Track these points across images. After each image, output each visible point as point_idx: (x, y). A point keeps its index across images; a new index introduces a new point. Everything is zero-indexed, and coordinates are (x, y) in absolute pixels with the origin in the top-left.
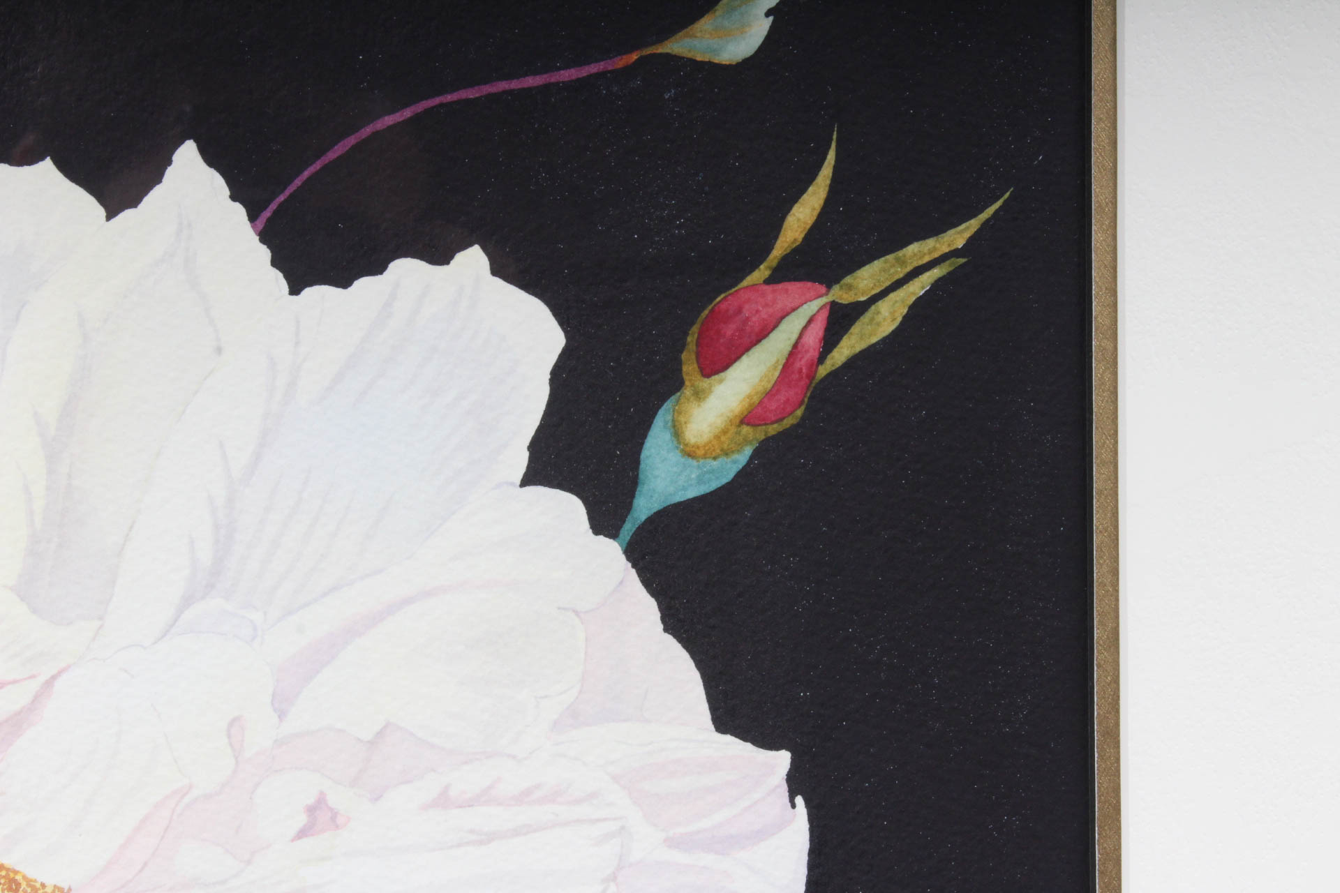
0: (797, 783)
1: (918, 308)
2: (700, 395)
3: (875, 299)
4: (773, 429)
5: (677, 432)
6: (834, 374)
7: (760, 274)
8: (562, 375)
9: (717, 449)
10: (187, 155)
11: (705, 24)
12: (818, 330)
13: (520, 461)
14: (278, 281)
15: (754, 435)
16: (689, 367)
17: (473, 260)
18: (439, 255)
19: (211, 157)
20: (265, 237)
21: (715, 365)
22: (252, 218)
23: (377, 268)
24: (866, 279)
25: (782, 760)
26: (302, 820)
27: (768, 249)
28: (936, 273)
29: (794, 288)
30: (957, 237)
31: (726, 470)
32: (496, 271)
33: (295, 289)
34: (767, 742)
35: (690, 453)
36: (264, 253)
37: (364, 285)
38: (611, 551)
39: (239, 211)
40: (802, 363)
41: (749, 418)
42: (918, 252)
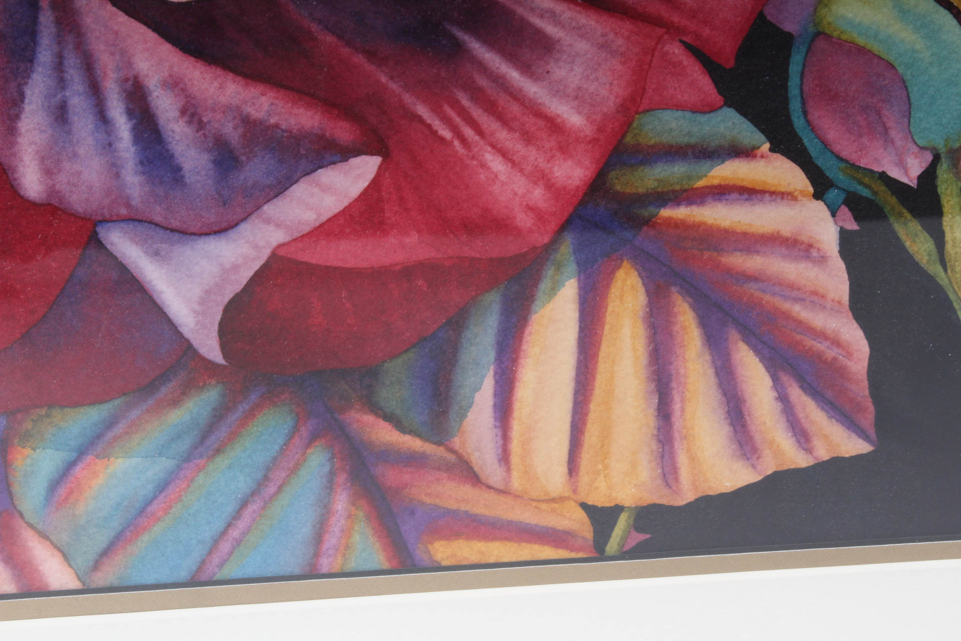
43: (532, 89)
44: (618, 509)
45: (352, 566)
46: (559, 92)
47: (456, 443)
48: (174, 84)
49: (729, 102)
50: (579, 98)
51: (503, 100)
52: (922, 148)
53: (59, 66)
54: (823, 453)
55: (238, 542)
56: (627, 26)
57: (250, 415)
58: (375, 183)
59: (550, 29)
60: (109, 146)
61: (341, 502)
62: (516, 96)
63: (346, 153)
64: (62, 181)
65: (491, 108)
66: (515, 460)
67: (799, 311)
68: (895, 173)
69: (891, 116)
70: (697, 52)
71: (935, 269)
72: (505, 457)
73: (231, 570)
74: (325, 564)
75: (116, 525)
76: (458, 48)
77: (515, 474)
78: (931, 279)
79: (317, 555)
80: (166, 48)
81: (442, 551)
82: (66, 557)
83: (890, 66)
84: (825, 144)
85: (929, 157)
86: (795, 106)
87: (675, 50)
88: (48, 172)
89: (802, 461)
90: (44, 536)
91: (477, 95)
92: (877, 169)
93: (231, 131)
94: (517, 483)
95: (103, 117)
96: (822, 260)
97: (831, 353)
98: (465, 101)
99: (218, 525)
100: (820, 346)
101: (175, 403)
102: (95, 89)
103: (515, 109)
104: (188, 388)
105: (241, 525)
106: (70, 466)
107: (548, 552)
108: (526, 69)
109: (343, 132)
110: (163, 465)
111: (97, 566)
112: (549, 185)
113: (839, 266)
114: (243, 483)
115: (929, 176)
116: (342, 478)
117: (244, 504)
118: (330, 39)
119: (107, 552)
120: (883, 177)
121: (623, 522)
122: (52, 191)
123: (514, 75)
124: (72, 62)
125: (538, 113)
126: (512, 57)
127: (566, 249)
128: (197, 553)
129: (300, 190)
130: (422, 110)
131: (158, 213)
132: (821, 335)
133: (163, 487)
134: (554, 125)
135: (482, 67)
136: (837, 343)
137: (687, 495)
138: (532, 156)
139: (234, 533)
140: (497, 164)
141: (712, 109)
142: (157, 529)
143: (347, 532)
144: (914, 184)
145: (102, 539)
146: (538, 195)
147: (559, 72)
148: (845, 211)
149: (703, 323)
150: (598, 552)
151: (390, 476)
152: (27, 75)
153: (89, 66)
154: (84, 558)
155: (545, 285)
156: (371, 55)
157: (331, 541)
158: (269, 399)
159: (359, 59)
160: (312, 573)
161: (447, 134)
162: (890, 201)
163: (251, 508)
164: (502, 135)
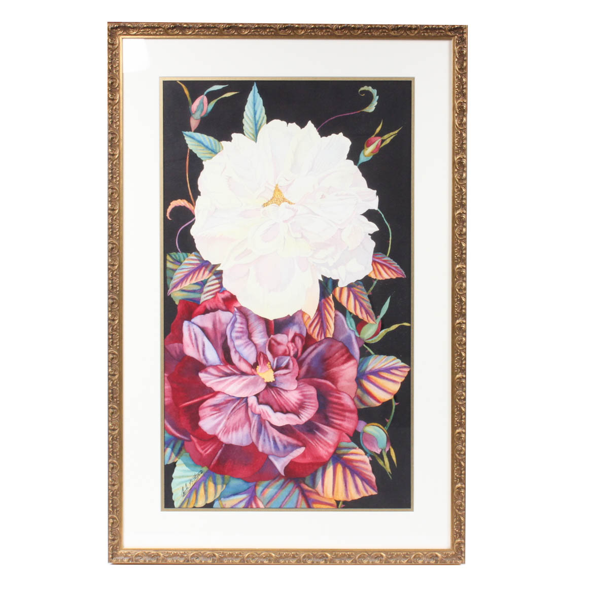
0: (377, 194)
1: (391, 140)
2: (366, 150)
3: (387, 139)
4: (375, 154)
5: (364, 154)
6: (382, 148)
7: (373, 136)
8: (351, 147)
9: (368, 156)
10: (310, 122)
11: (368, 108)
12: (380, 142)
13: (346, 157)
14: (319, 136)
15: (372, 154)
16: (365, 147)
17: (341, 134)
18: (337, 133)
19: (312, 122)
20: (318, 131)
21: (368, 146)
22: (317, 129)
23: (330, 135)
24: (385, 137)
25: (375, 191)
26: (321, 197)
27: (374, 133)
28: (394, 136)
29: (377, 138)
30: (396, 132)
31: (369, 158)
32: (344, 135)
33: (321, 137)
34: (374, 189)
35: (365, 156)
36: (318, 133)
37: (329, 137)
38: (356, 167)
39: (315, 128)
40: (378, 146)
41: (372, 152)
42: (392, 134)
43: (325, 439)
44: (340, 501)
45: (302, 507)
46: (328, 439)
47: (316, 489)
48: (278, 437)
49: (352, 441)
50: (331, 440)
51: (321, 440)
52: (380, 448)
53: (264, 434)
54: (370, 494)
55: (286, 503)
56: (337, 431)
57: (287, 484)
58: (305, 451)
59: (327, 431)
60: (270, 445)
61: (300, 497)
62: (323, 440)
63: (300, 447)
64: (264, 449)
65: (320, 441)
66: (325, 492)
67: (364, 472)
68: (376, 452)
69: (375, 443)
70: (347, 434)
71: (384, 466)
72: (323, 492)
73: (285, 507)
74: (298, 507)
75: (269, 499)
76: (315, 433)
77: (325, 495)
78: (383, 468)
79: (297, 505)
80: (278, 433)
81: (315, 506)
82: (263, 503)
83: (374, 437)
84: (366, 447)
85: (381, 450)
86: (361, 442)
87: (344, 434)
88: (263, 448)
89: (367, 495)
90: (260, 500)
91: (318, 439)
92: (374, 451)
93: (286, 443)
94: (325, 496)
95: (269, 441)
96: (367, 464)
97: (370, 478)
98: (316, 440)
99: (283, 500)
100: (368, 477)
101: (278, 481)
102: (269, 437)
103: (323, 441)
104: (279, 479)
105: (287, 500)
106: (264, 489)
107: (330, 507)
108: (324, 436)
109: (300, 444)
110: (276, 490)
111: (267, 505)
112: (328, 452)
113: (370, 465)
114: (287, 494)
115: (381, 453)
116: (300, 494)
117: (287, 497)
118: (299, 432)
119: (268, 503)
120: (375, 452)
121: (341, 503)
122: (263, 451)
123: (322, 437)
124: (266, 434)
125: (326, 442)
126: (323, 434)
127: (331, 461)
128: (280, 504)
129: (295, 451)
130: (310, 441)
131: (276, 454)
132: (368, 475)
133: (276, 493)
134: (328, 444)
135: (319, 436)
136: (370, 477)
137: (350, 499)
138: (325, 448)
139: (286, 501)
140: (321, 449)
141: (350, 442)
142: (275, 500)
143: (301, 502)
144: (379, 453)
145: (267, 501)
146: (327, 453)
147: (329, 436)
148: (370, 457)
149: (351, 472)
150: (337, 507)
151: (307, 494)
152: (260, 435)
153: (268, 434)
154: (265, 503)
155: (328, 466)
156: (303, 433)
157: (299, 503)
158: (290, 481)
159: (302, 434)
160: (296, 507)
161: (314, 444)
162: (376, 456)
163: (288, 498)
164: (321, 445)
